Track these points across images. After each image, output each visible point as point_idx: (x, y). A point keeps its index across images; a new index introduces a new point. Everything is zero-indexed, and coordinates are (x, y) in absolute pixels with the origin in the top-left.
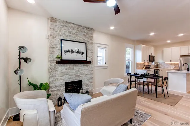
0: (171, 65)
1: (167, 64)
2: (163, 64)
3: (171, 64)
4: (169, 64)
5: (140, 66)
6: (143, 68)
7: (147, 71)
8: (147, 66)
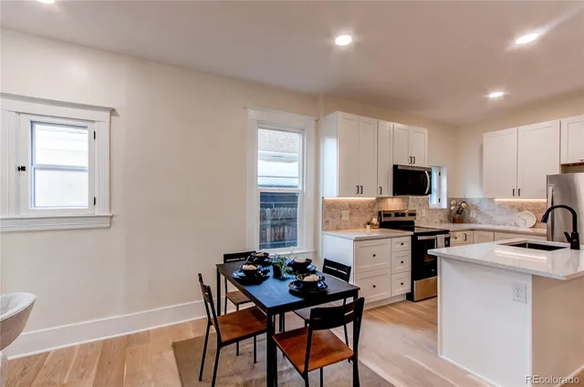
0: (520, 210)
1: (501, 205)
2: (484, 207)
3: (520, 208)
4: (512, 206)
5: (351, 214)
6: (369, 224)
7: (357, 240)
8: (393, 215)
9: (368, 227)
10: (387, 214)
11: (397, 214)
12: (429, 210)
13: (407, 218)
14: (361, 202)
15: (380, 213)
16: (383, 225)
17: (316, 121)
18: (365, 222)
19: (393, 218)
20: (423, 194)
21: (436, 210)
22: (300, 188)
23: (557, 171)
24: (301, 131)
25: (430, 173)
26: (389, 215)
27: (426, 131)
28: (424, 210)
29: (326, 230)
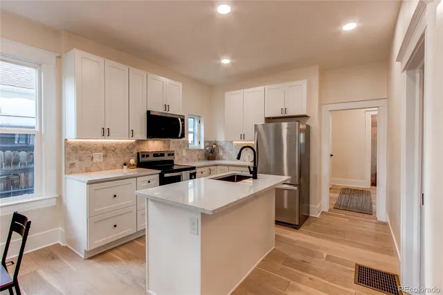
2: (227, 148)
5: (105, 156)
6: (125, 164)
7: (90, 183)
8: (151, 156)
9: (125, 167)
10: (146, 155)
11: (155, 155)
12: (189, 150)
13: (166, 158)
14: (117, 144)
15: (138, 153)
16: (140, 165)
17: (59, 57)
18: (122, 162)
19: (151, 158)
20: (177, 137)
21: (195, 150)
22: (37, 129)
23: (263, 122)
24: (38, 65)
25: (183, 120)
26: (148, 156)
27: (180, 85)
28: (184, 151)
29: (71, 173)
